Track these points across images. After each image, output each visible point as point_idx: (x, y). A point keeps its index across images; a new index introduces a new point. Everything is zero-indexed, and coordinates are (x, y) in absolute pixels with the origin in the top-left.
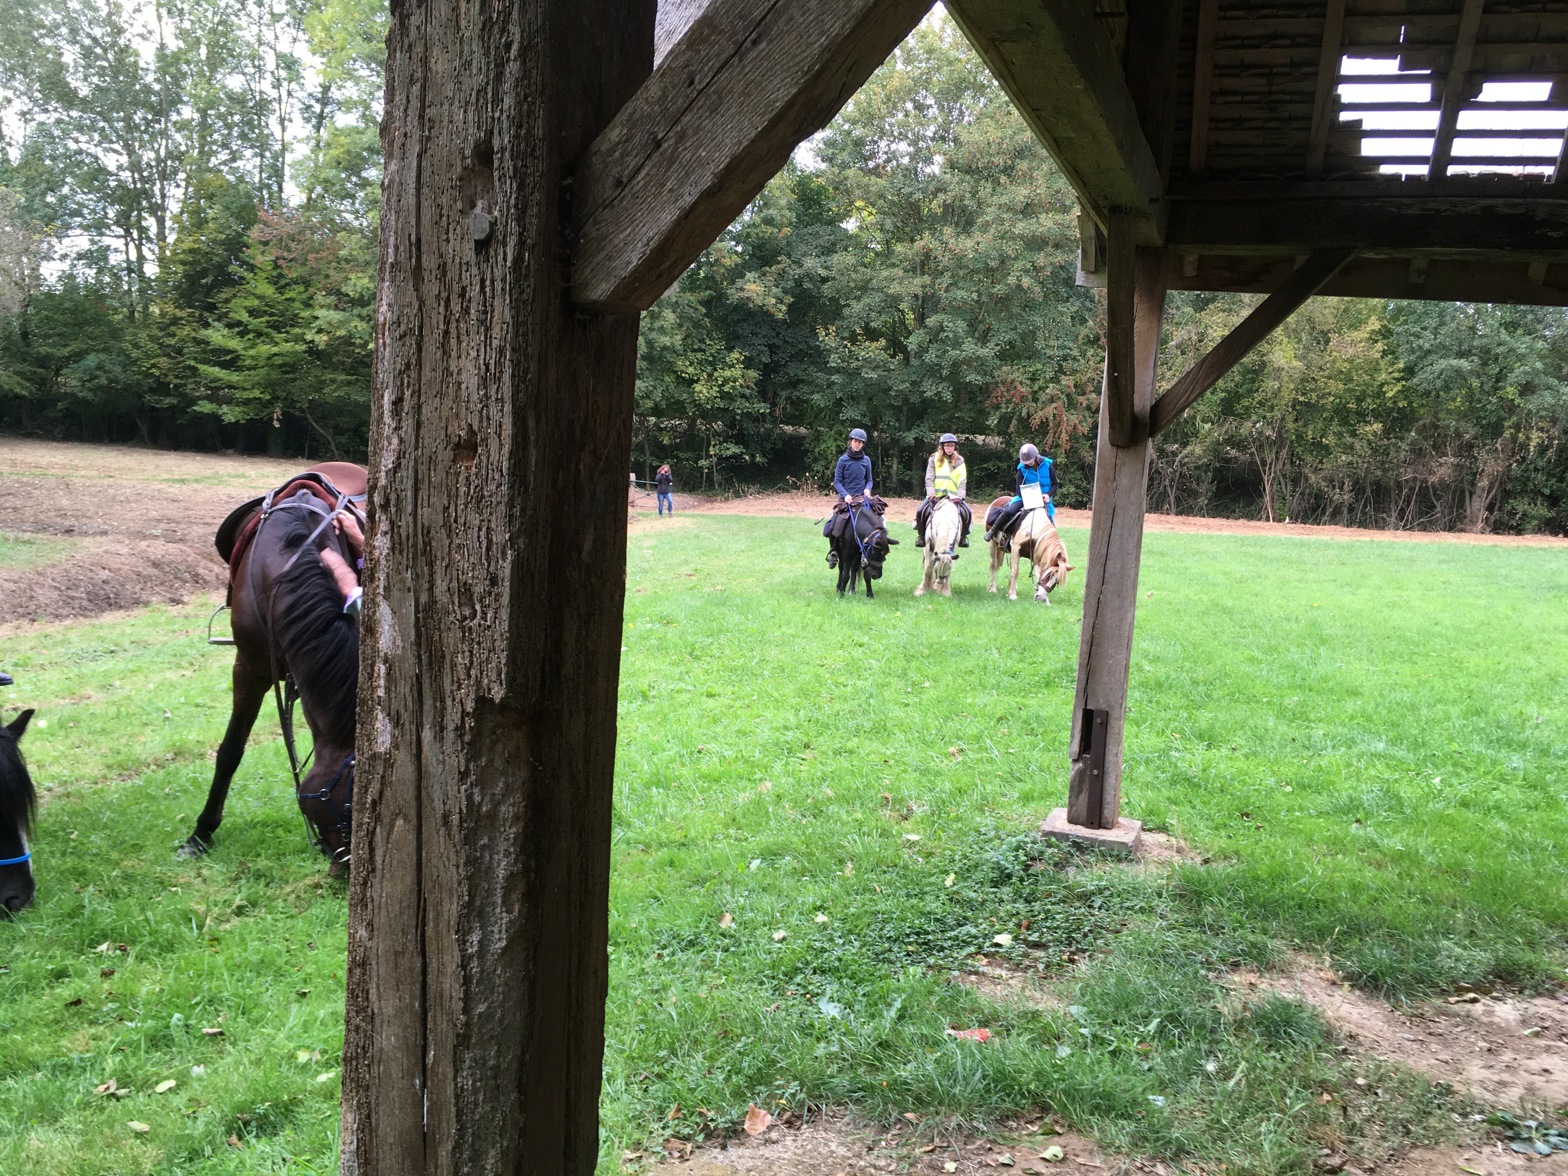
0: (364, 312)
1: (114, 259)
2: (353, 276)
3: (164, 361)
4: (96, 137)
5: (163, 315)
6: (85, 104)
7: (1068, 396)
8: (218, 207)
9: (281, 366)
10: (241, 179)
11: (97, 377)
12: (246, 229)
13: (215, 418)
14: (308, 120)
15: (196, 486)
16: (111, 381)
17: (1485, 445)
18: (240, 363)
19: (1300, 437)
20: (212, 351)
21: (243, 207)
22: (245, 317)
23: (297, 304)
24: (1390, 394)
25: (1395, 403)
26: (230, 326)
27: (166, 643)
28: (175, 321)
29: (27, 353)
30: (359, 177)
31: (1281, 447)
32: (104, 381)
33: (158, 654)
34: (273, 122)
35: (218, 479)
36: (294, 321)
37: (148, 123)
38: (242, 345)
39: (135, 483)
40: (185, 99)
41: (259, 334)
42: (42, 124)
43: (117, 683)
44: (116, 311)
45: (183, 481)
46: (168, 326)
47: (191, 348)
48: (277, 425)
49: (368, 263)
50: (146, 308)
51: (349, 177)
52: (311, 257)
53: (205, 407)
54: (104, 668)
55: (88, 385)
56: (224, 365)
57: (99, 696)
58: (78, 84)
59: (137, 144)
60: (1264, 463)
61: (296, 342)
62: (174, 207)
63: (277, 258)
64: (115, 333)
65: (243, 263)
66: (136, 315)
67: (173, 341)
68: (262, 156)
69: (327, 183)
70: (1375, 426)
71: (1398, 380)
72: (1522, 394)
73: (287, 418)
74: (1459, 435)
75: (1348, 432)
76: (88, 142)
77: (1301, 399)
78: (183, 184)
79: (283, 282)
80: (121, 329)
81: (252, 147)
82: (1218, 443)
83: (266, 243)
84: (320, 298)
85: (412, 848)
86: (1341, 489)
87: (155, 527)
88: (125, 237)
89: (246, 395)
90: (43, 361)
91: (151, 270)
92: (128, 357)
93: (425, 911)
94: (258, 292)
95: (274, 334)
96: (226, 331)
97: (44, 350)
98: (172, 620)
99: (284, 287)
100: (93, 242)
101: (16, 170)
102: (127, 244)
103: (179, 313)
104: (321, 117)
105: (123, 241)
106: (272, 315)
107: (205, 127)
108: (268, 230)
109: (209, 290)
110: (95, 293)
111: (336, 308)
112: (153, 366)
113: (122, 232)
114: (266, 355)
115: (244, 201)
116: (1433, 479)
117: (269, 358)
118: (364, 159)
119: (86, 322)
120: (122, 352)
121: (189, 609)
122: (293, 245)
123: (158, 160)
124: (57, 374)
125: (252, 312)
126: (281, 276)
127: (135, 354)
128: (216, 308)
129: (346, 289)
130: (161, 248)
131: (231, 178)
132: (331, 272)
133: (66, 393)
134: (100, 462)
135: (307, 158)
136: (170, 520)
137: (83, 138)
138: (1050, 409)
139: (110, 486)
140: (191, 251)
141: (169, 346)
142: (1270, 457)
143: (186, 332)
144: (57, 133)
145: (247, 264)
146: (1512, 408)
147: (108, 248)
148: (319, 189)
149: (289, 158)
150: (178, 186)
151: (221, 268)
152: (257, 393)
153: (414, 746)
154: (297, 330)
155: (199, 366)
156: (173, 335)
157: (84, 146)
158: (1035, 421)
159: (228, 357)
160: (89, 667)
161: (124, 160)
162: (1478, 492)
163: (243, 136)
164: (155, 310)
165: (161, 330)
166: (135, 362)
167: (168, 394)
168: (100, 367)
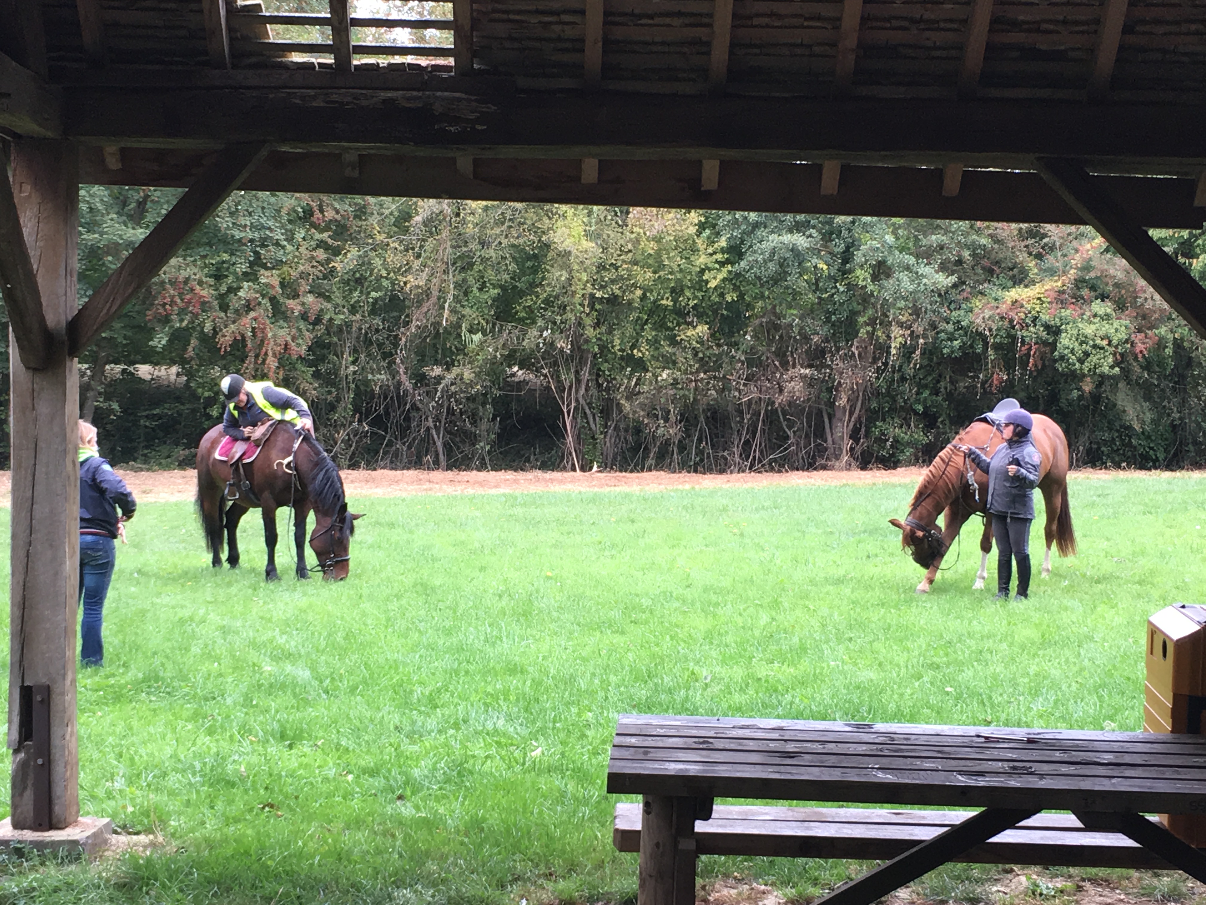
7: (273, 300)
17: (838, 349)
19: (603, 348)
24: (713, 284)
25: (722, 295)
31: (582, 362)
60: (561, 389)
70: (699, 328)
71: (722, 264)
72: (875, 278)
74: (806, 338)
75: (666, 338)
77: (599, 295)
82: (493, 362)
86: (667, 420)
116: (780, 400)
138: (247, 322)
142: (567, 378)
146: (866, 299)
158: (225, 339)
162: (839, 414)
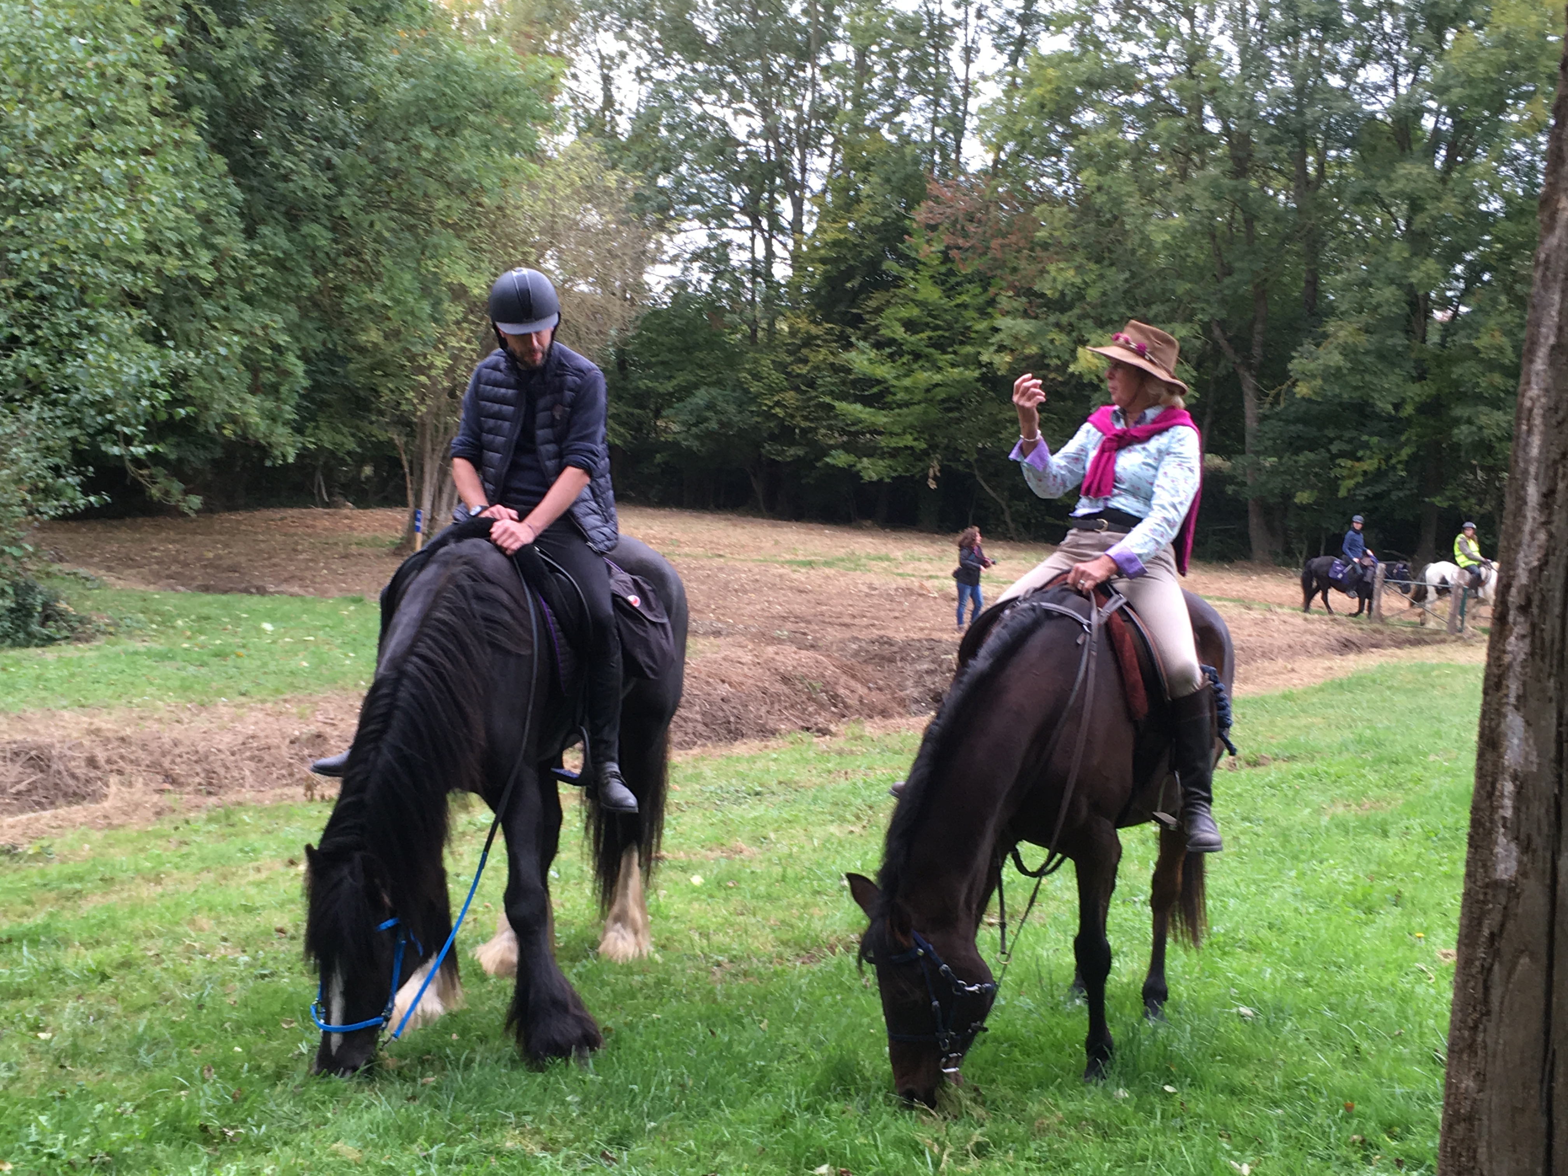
0: (1064, 319)
1: (738, 258)
2: (1052, 268)
3: (790, 397)
4: (725, 96)
5: (793, 333)
6: (714, 53)
8: (874, 179)
9: (943, 401)
10: (905, 140)
11: (706, 419)
12: (908, 208)
13: (851, 475)
14: (1000, 48)
15: (827, 571)
16: (722, 424)
18: (889, 399)
20: (854, 383)
21: (907, 178)
22: (900, 332)
23: (971, 313)
26: (878, 345)
27: (822, 787)
28: (809, 341)
29: (625, 389)
30: (1069, 124)
32: (714, 425)
33: (815, 800)
34: (955, 55)
35: (854, 562)
36: (965, 336)
37: (790, 71)
38: (894, 373)
39: (751, 565)
40: (840, 33)
41: (917, 356)
42: (660, 82)
43: (772, 836)
44: (734, 329)
45: (810, 564)
46: (800, 347)
47: (828, 379)
48: (933, 485)
49: (1074, 247)
50: (772, 324)
51: (1052, 125)
52: (995, 243)
53: (840, 459)
54: (754, 814)
55: (694, 430)
56: (867, 402)
57: (752, 850)
58: (707, 27)
59: (774, 101)
61: (965, 365)
62: (816, 183)
63: (948, 248)
64: (732, 359)
65: (902, 257)
66: (760, 334)
67: (804, 370)
68: (937, 104)
69: (1024, 138)
73: (947, 476)
76: (714, 103)
78: (828, 151)
79: (953, 280)
80: (742, 353)
81: (924, 92)
83: (933, 228)
84: (1004, 302)
85: (1539, 992)
87: (780, 628)
88: (751, 229)
89: (895, 442)
90: (640, 399)
91: (781, 271)
92: (746, 391)
93: (1553, 1064)
94: (919, 297)
95: (936, 354)
96: (873, 354)
97: (644, 384)
98: (823, 756)
99: (952, 288)
100: (712, 237)
101: (625, 148)
102: (753, 239)
103: (814, 330)
104: (1021, 41)
105: (749, 233)
106: (936, 328)
107: (864, 71)
108: (939, 209)
109: (854, 297)
110: (710, 305)
111: (1025, 314)
112: (778, 404)
113: (749, 223)
114: (923, 385)
115: (910, 169)
117: (928, 391)
118: (1078, 99)
119: (697, 346)
120: (739, 385)
121: (839, 743)
122: (972, 228)
123: (799, 120)
124: (657, 415)
125: (910, 325)
126: (951, 273)
127: (755, 387)
128: (863, 321)
129: (1044, 287)
130: (795, 242)
131: (893, 138)
132: (1023, 264)
133: (667, 442)
134: (706, 536)
135: (997, 102)
136: (798, 619)
137: (709, 98)
139: (721, 569)
140: (836, 243)
141: (799, 375)
143: (821, 355)
144: (677, 94)
145: (907, 257)
147: (729, 243)
148: (1010, 146)
149: (973, 105)
150: (822, 154)
151: (873, 266)
152: (909, 440)
153: (1548, 876)
154: (969, 349)
155: (836, 404)
156: (805, 361)
157: (710, 109)
159: (875, 390)
160: (736, 812)
161: (758, 124)
163: (912, 80)
164: (783, 326)
165: (790, 353)
166: (754, 399)
167: (792, 443)
168: (711, 406)
